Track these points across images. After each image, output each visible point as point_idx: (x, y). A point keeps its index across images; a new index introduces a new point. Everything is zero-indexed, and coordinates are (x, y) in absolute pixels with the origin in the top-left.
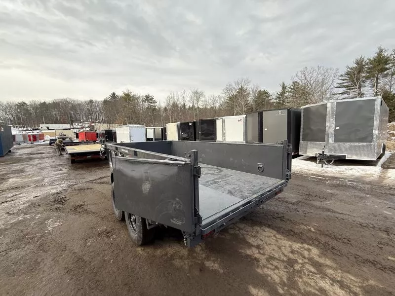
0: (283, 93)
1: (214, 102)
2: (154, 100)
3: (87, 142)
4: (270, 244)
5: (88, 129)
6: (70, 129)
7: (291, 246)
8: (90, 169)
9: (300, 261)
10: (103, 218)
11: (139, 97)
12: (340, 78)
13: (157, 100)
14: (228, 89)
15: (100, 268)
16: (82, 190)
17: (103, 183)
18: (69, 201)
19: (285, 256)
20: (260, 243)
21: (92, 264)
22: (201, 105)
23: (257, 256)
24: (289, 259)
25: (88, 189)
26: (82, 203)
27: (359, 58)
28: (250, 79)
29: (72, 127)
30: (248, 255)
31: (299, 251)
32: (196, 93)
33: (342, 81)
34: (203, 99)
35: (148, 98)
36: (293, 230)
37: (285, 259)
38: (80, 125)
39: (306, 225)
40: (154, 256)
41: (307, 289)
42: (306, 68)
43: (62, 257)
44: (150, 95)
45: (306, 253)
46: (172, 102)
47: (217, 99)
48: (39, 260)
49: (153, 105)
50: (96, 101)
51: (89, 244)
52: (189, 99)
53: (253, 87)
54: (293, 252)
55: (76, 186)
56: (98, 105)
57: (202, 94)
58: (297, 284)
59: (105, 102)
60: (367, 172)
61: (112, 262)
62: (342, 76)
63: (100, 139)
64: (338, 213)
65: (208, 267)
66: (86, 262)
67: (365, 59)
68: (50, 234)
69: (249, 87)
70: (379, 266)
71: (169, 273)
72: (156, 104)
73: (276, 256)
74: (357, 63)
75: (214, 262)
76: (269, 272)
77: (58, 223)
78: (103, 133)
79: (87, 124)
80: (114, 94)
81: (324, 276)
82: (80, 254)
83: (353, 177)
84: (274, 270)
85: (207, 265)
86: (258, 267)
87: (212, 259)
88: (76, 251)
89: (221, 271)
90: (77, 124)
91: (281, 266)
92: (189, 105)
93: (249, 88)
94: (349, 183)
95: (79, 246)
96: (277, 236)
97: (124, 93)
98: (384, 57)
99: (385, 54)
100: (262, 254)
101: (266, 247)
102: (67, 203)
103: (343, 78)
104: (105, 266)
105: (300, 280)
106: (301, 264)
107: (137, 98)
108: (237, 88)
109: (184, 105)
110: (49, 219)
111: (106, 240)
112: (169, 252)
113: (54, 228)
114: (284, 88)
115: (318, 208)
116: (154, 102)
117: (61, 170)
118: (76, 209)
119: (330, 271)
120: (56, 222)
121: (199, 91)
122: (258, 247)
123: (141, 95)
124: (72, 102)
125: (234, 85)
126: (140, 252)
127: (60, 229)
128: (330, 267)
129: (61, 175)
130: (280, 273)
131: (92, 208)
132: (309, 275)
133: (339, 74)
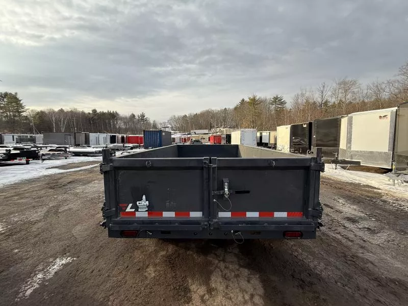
2: (283, 100)
6: (207, 134)
13: (286, 101)
35: (276, 100)
44: (279, 96)
47: (383, 86)
49: (282, 106)
56: (230, 112)
57: (353, 83)
59: (236, 108)
72: (285, 105)
80: (243, 100)
107: (263, 101)
116: (283, 103)
121: (349, 79)
123: (268, 98)
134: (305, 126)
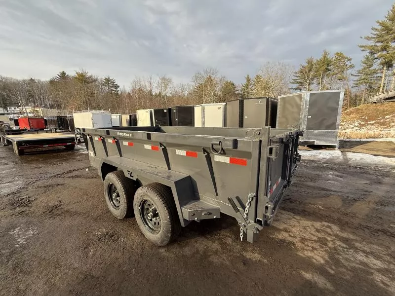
0: (247, 86)
1: (183, 90)
2: (115, 84)
3: (32, 131)
4: (295, 226)
5: (31, 115)
6: (4, 114)
7: (313, 226)
8: (50, 161)
9: (329, 239)
10: (96, 219)
11: (97, 78)
12: (295, 75)
13: (119, 84)
14: (196, 78)
15: (122, 282)
16: (50, 186)
17: (77, 177)
18: (36, 202)
19: (314, 235)
20: (285, 226)
21: (109, 279)
22: (169, 92)
23: (290, 239)
24: (319, 238)
25: (58, 185)
26: (57, 203)
27: (310, 58)
28: (217, 70)
29: (6, 112)
30: (281, 240)
31: (322, 229)
32: (164, 79)
33: (296, 78)
34: (171, 86)
35: (108, 81)
36: (306, 210)
37: (316, 238)
38: (17, 109)
39: (314, 204)
40: (184, 256)
41: (351, 265)
42: (269, 63)
43: (58, 278)
44: (110, 78)
45: (329, 230)
46: (137, 88)
47: (186, 87)
48: (22, 287)
49: (115, 89)
50: (39, 81)
51: (91, 254)
52: (156, 85)
53: (220, 77)
54: (318, 231)
55: (39, 182)
56: (42, 87)
57: (170, 81)
58: (340, 261)
59: (52, 82)
60: (333, 156)
61: (134, 273)
62: (296, 73)
63: (50, 127)
64: (331, 191)
65: (250, 259)
66: (98, 278)
67: (314, 60)
68: (25, 249)
69: (217, 76)
70: (389, 234)
71: (212, 273)
72: (118, 89)
73: (306, 236)
74: (308, 63)
75: (252, 252)
76: (310, 254)
77: (32, 232)
78: (54, 120)
79: (29, 109)
80: (64, 73)
81: (356, 250)
82: (85, 269)
83: (324, 160)
84: (312, 251)
85: (248, 257)
86: (297, 250)
87: (249, 249)
88: (76, 265)
89: (266, 261)
90: (13, 108)
91: (317, 246)
92: (156, 91)
93: (217, 78)
94: (325, 165)
95: (77, 258)
96: (295, 217)
97: (77, 73)
98: (327, 59)
99: (328, 57)
100: (293, 237)
101: (293, 229)
102: (34, 205)
103: (298, 75)
104: (127, 278)
105: (340, 257)
106: (332, 241)
107: (95, 81)
108: (206, 76)
109: (151, 92)
110: (14, 228)
111: (114, 245)
112: (200, 249)
113: (28, 239)
114: (249, 80)
115: (314, 188)
116: (116, 86)
117: (6, 164)
118: (52, 211)
119: (357, 244)
120: (27, 231)
121: (167, 77)
122: (286, 230)
123: (99, 78)
124: (4, 80)
125: (203, 73)
126: (165, 253)
127: (38, 239)
128: (356, 241)
129: (10, 170)
130: (319, 253)
131: (75, 208)
132: (344, 251)
133: (294, 72)
134: (165, 111)
